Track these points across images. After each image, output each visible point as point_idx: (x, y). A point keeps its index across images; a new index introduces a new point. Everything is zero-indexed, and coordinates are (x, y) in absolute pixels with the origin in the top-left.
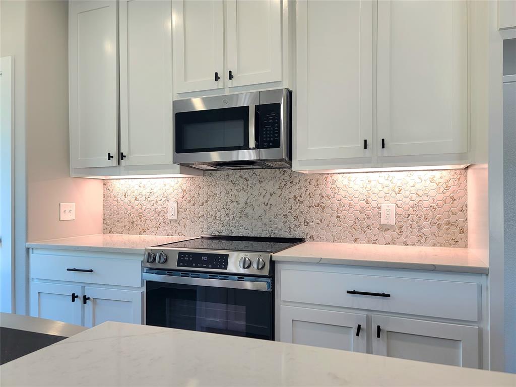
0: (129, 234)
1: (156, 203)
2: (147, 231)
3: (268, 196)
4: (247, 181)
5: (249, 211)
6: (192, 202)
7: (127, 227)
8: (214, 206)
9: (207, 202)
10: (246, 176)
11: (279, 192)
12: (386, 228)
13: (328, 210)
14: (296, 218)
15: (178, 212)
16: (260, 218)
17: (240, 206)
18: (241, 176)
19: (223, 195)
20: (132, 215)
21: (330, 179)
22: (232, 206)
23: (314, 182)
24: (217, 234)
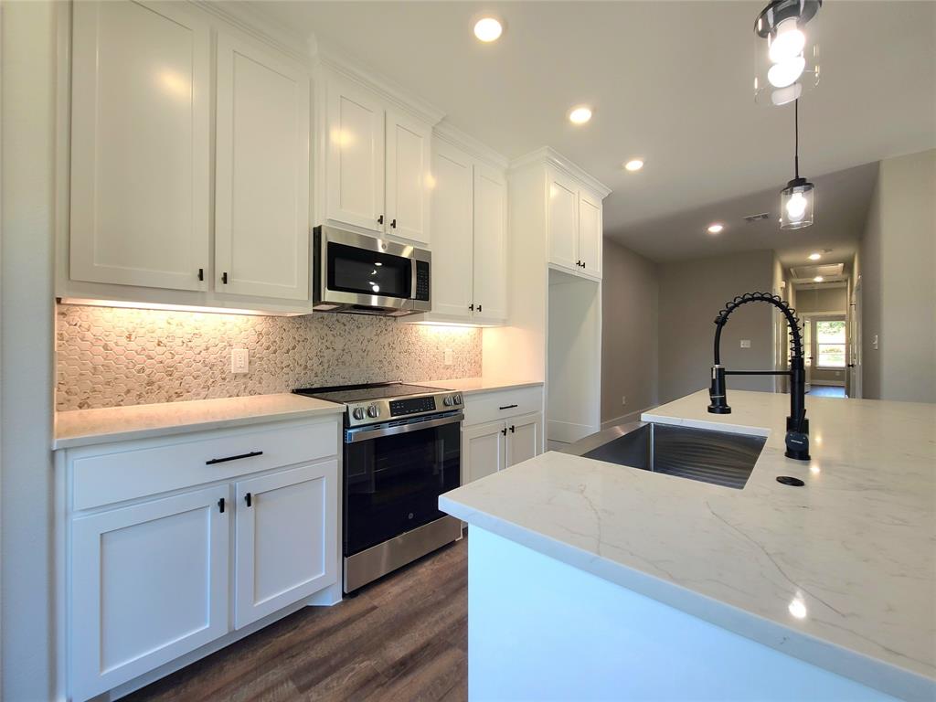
0: (138, 403)
1: (207, 349)
2: (186, 395)
3: (365, 343)
4: (345, 325)
5: (346, 358)
6: (272, 348)
7: (134, 393)
8: (304, 353)
9: (294, 348)
10: (344, 320)
11: (375, 338)
12: (447, 367)
13: (413, 355)
14: (390, 363)
15: (250, 363)
16: (358, 364)
17: (336, 353)
18: (338, 320)
19: (315, 340)
20: (148, 371)
21: (414, 329)
22: (326, 353)
23: (403, 331)
24: (309, 387)
